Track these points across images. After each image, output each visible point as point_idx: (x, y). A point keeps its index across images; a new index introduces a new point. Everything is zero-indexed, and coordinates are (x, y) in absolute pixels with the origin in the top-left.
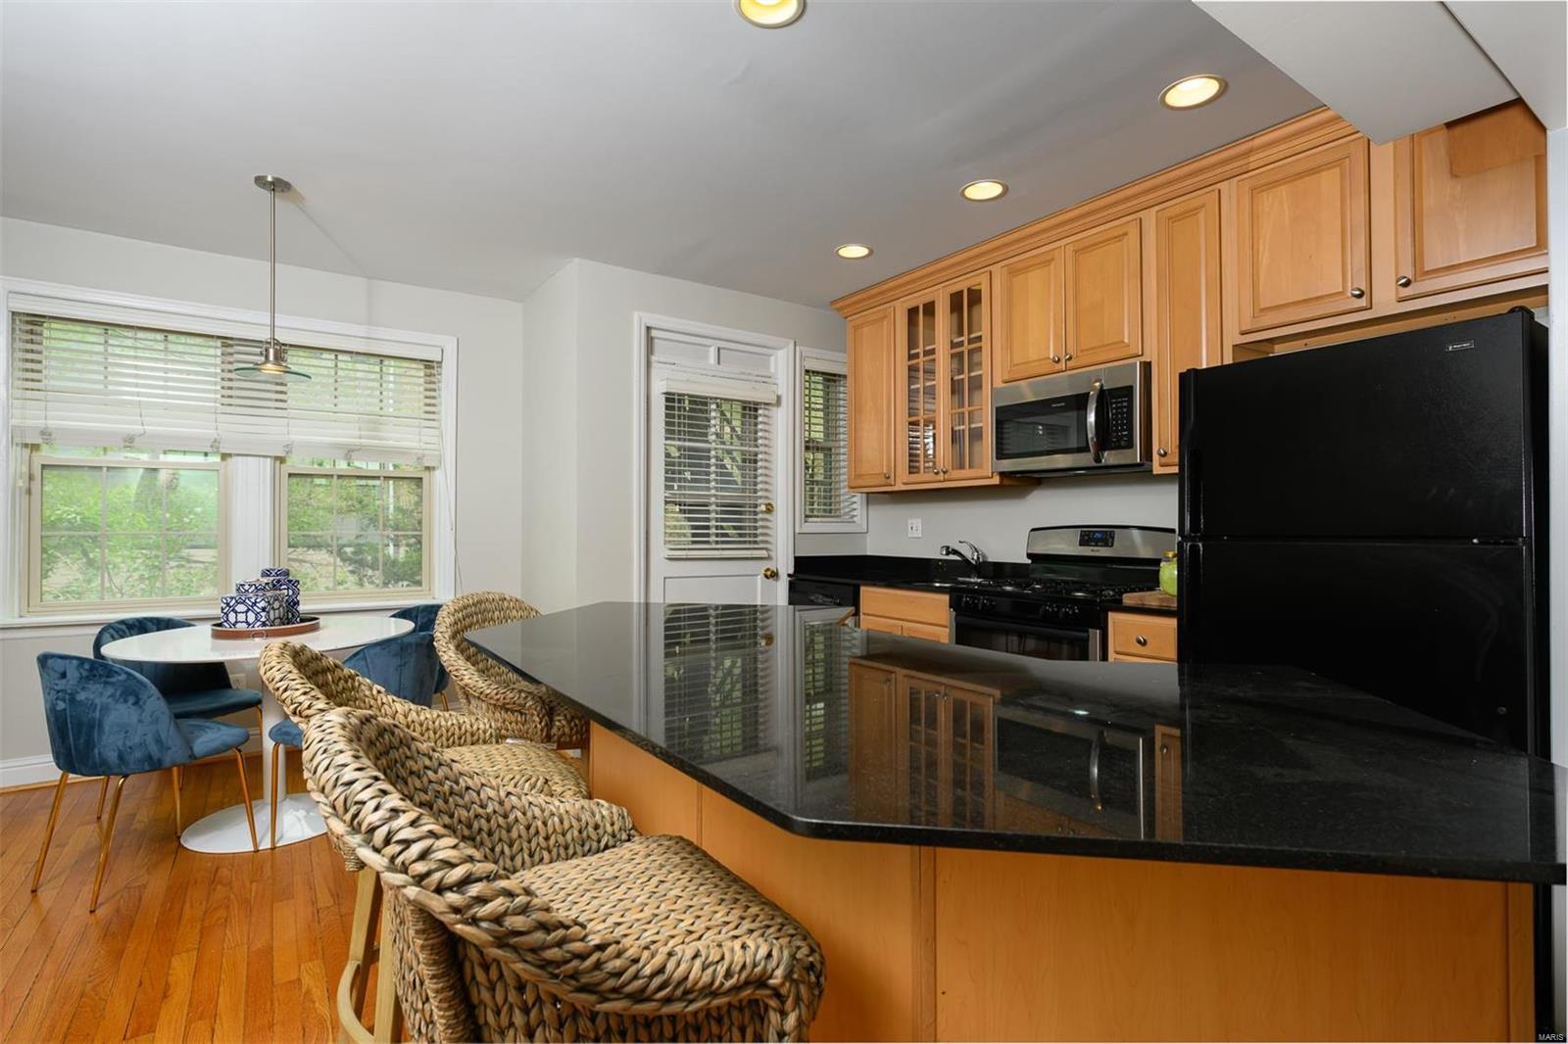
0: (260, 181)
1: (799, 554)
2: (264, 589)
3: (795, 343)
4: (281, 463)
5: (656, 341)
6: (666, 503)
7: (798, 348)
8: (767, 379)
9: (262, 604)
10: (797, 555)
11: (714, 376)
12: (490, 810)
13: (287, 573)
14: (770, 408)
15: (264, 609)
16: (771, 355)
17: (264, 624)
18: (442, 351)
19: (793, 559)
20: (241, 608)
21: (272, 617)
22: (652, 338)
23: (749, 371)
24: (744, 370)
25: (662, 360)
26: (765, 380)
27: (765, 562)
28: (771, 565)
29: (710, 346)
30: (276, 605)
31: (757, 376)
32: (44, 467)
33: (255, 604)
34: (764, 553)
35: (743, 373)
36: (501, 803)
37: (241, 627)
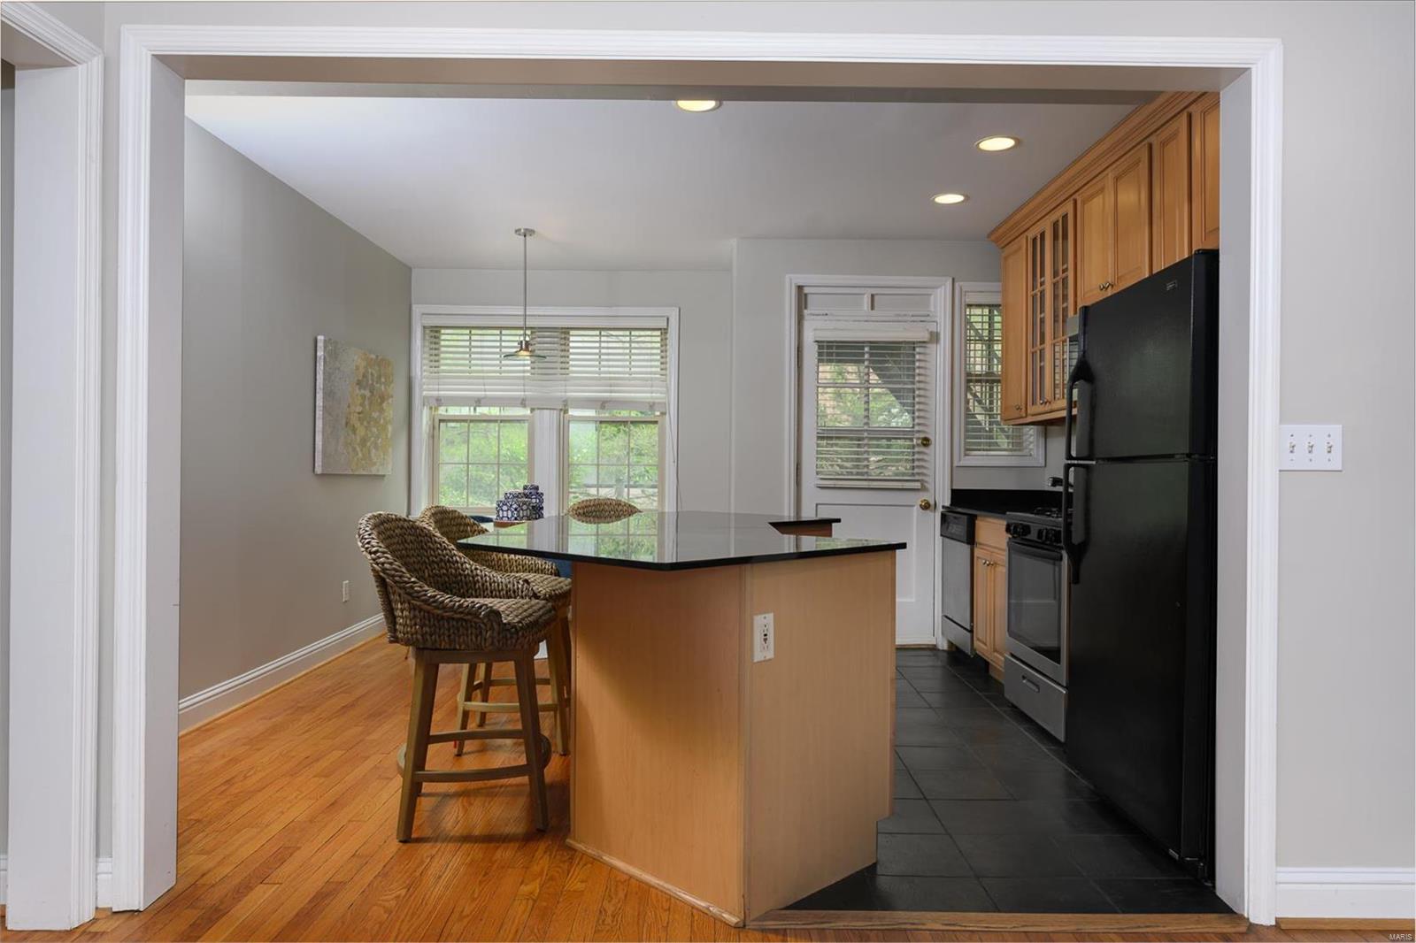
0: (517, 231)
1: (958, 486)
2: (517, 497)
3: (953, 279)
4: (564, 413)
5: (809, 297)
6: (819, 438)
7: (957, 285)
8: (925, 318)
9: (515, 506)
10: (954, 488)
11: (866, 321)
12: (466, 572)
13: (537, 488)
14: (928, 345)
15: (516, 509)
16: (931, 295)
17: (516, 519)
18: (668, 319)
19: (950, 491)
20: (505, 508)
21: (521, 515)
22: (806, 295)
23: (904, 313)
24: (898, 313)
25: (813, 312)
26: (923, 319)
27: (921, 493)
28: (929, 497)
29: (864, 294)
30: (525, 507)
31: (913, 316)
32: (440, 421)
33: (511, 505)
34: (918, 485)
35: (899, 315)
36: (472, 571)
37: (505, 520)
